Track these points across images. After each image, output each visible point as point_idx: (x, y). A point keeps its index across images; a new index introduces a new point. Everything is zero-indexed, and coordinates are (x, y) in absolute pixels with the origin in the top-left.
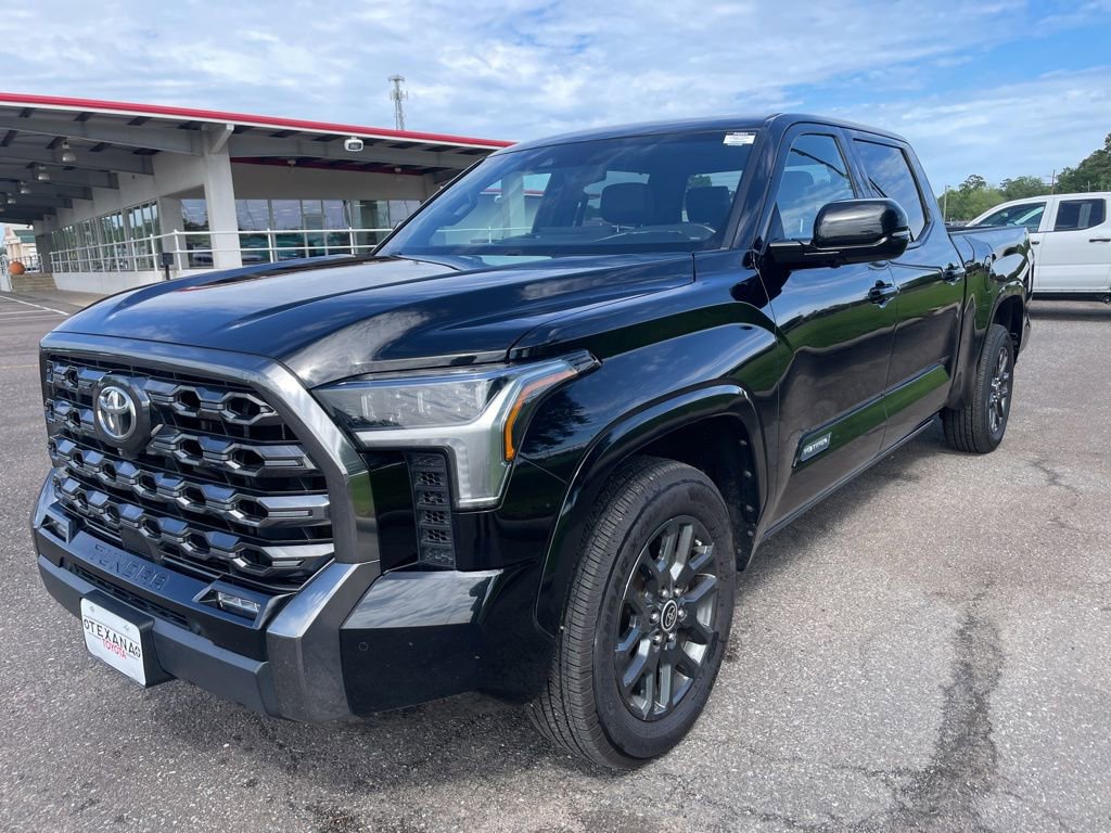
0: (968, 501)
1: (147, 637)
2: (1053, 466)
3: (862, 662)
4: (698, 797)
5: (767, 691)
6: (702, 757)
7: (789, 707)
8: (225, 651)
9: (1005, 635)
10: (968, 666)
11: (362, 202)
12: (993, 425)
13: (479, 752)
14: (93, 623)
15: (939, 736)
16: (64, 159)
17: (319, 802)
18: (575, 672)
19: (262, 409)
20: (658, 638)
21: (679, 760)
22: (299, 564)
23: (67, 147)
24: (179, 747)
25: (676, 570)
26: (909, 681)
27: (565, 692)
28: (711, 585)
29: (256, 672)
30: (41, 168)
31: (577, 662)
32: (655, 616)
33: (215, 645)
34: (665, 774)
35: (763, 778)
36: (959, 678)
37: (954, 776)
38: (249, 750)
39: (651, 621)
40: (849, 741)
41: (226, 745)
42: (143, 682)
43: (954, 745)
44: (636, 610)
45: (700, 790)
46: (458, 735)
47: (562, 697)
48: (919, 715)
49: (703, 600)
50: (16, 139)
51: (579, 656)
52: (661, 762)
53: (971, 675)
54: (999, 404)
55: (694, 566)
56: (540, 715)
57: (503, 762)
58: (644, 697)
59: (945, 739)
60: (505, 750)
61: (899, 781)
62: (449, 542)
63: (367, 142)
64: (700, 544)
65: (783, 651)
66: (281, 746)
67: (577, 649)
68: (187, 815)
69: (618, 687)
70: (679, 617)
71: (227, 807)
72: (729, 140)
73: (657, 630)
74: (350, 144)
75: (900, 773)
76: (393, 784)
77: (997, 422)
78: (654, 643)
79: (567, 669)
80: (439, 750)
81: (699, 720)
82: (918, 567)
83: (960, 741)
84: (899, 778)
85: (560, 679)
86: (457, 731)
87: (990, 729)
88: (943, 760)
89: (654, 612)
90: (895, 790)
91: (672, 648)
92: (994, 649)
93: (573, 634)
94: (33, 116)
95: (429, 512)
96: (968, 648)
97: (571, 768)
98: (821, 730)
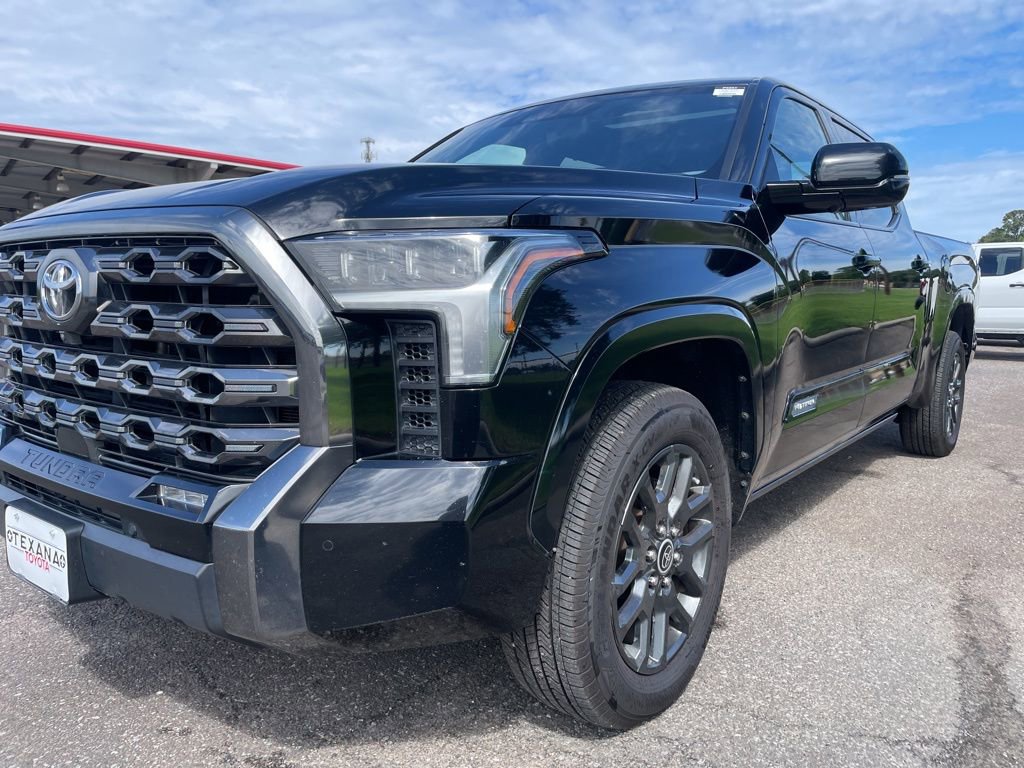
0: (935, 495)
1: (74, 543)
2: (1011, 469)
3: (859, 633)
4: (700, 762)
5: (762, 657)
6: (699, 722)
7: (788, 673)
8: (163, 553)
9: (1005, 611)
10: (972, 639)
12: (948, 429)
13: (446, 708)
14: (16, 534)
15: (960, 706)
16: (58, 189)
17: (261, 754)
18: (568, 601)
19: (225, 265)
20: (654, 580)
21: (673, 721)
22: (258, 449)
23: (61, 178)
24: (106, 692)
25: (673, 507)
26: (915, 652)
27: (556, 626)
28: (706, 532)
29: (197, 575)
30: (36, 198)
31: (571, 590)
32: (651, 554)
33: (152, 547)
34: (661, 738)
35: (772, 744)
36: (968, 651)
37: (986, 746)
38: (186, 698)
39: (648, 559)
40: (862, 709)
41: (160, 692)
42: (66, 598)
43: (979, 715)
44: (634, 541)
45: (702, 755)
46: (422, 690)
47: (551, 633)
48: (934, 685)
49: (698, 546)
50: (14, 169)
51: (573, 582)
52: (652, 723)
53: (979, 648)
54: (953, 409)
55: (691, 506)
56: (523, 656)
57: (475, 719)
58: (638, 645)
59: (967, 709)
60: (476, 707)
61: (926, 751)
62: (435, 428)
64: (698, 482)
65: (772, 620)
66: (222, 696)
67: (572, 574)
68: (106, 763)
69: (613, 627)
70: (675, 562)
71: (154, 756)
72: (717, 92)
73: (653, 570)
75: (926, 743)
76: (349, 739)
77: (951, 427)
78: (650, 586)
79: (560, 598)
80: (401, 705)
81: (691, 683)
82: (898, 549)
83: (984, 711)
84: (926, 748)
85: (551, 610)
86: (420, 687)
87: (1014, 700)
88: (971, 729)
89: (650, 549)
90: (925, 760)
91: (666, 594)
92: (996, 624)
93: (567, 556)
94: (32, 147)
95: (412, 391)
96: (969, 623)
97: (552, 728)
98: (829, 697)
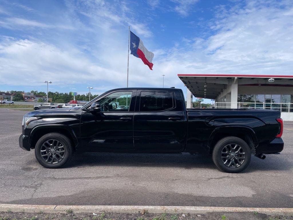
11: (291, 95)
63: (275, 79)
74: (270, 80)
